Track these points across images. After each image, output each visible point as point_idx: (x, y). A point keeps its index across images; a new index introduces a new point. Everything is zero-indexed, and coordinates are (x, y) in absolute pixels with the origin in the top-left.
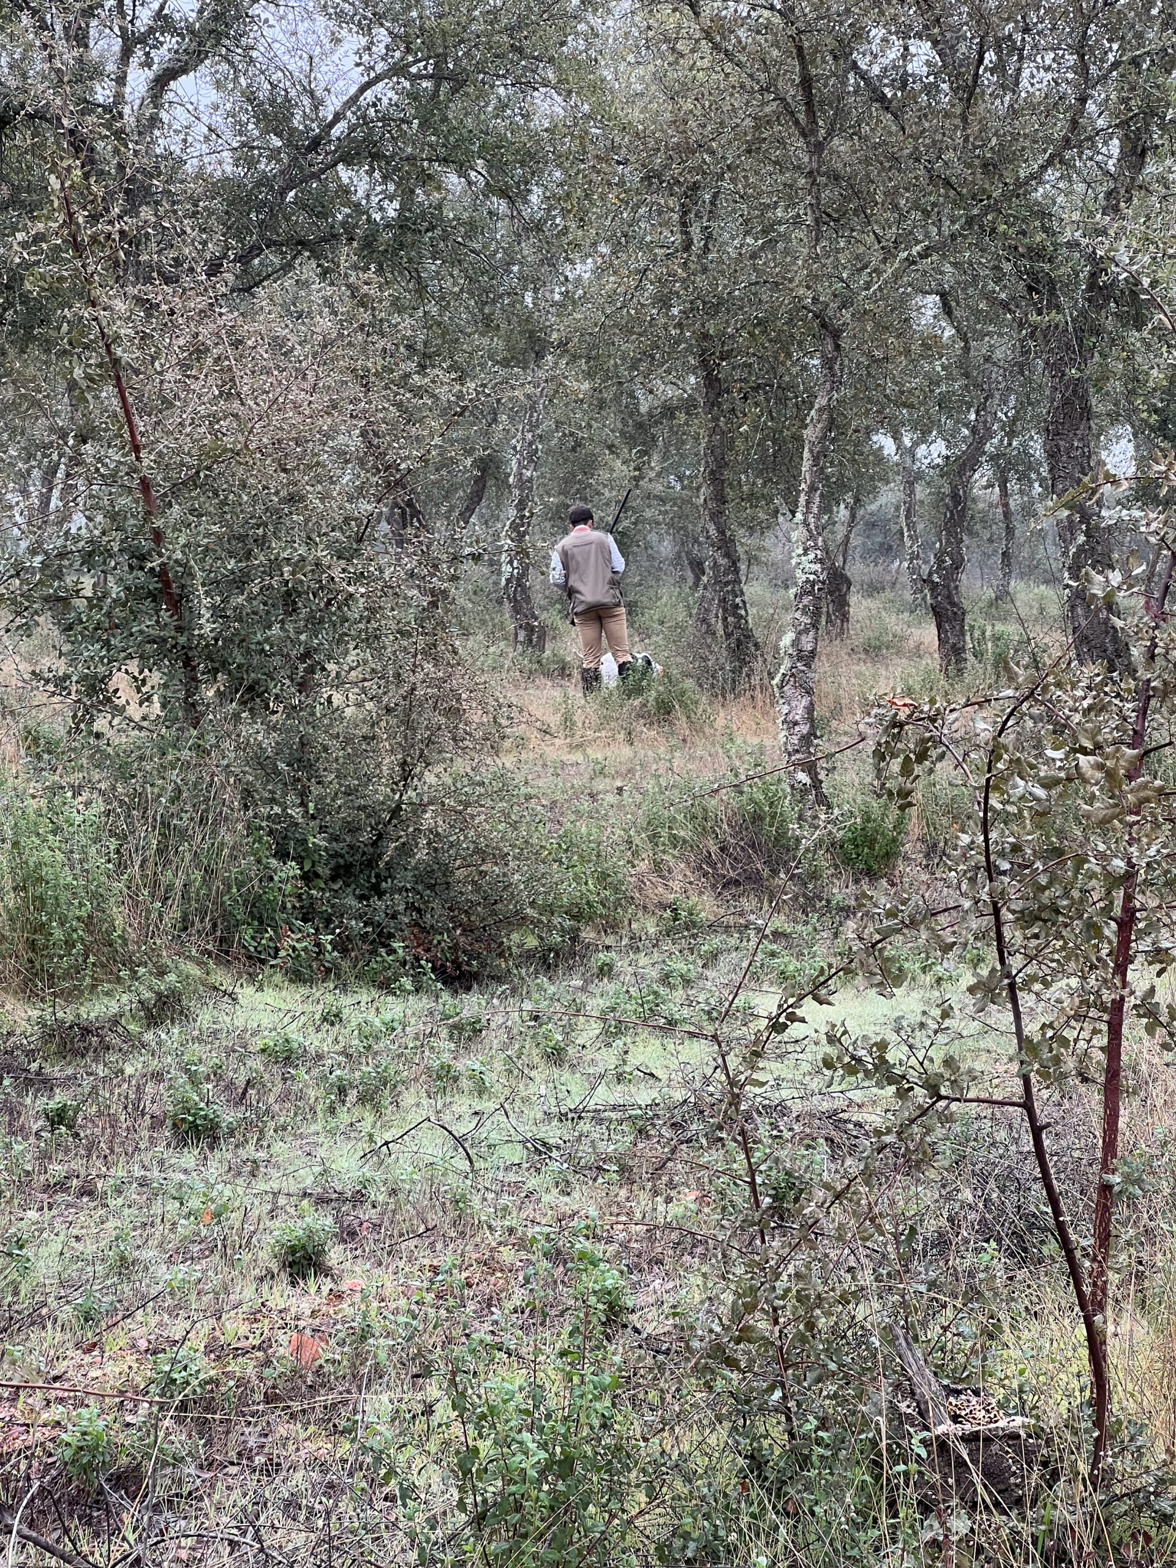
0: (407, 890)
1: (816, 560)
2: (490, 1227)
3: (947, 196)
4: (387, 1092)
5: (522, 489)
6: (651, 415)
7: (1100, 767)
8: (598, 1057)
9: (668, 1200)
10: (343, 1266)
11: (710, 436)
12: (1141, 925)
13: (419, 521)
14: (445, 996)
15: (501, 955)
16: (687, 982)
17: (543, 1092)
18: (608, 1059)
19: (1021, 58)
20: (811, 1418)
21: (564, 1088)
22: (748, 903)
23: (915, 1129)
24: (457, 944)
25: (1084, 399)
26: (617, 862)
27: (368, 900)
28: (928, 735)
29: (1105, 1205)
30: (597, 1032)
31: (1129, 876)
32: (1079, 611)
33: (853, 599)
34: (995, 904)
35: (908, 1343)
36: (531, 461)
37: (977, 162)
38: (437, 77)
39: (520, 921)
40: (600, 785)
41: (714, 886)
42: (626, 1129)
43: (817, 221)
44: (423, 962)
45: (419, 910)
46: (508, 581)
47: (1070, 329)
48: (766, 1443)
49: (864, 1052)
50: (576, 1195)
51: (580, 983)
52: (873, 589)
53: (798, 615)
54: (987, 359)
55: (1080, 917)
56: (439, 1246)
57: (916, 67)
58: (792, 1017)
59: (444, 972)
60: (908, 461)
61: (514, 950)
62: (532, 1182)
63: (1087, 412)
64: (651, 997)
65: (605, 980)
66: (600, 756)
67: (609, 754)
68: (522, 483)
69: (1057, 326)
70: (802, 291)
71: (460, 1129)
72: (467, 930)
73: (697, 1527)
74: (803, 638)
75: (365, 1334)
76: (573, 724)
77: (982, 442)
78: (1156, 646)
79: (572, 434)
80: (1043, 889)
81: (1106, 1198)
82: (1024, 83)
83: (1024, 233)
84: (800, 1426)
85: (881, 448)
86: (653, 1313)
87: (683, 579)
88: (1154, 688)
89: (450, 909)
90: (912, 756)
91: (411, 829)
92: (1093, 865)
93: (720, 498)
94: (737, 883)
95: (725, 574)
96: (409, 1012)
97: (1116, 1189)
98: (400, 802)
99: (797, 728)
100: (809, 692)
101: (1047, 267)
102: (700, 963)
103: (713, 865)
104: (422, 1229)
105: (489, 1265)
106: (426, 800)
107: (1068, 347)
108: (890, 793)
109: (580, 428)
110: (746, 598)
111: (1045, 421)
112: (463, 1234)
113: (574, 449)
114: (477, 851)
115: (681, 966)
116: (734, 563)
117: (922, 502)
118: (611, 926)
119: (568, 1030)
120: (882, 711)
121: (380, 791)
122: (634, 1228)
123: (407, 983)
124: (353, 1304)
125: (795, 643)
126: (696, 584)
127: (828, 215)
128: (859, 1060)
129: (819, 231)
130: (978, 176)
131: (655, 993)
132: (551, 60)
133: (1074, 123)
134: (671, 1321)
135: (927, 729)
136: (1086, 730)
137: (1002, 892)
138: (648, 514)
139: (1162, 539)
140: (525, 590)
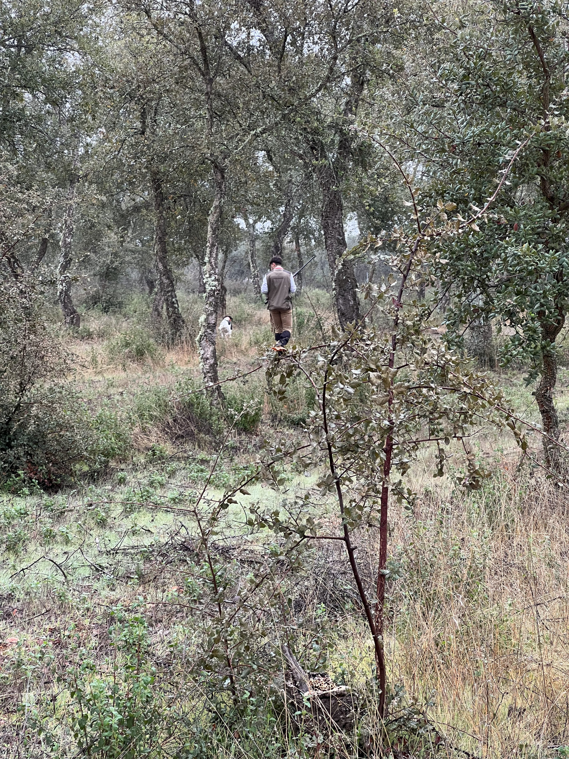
0: (24, 445)
1: (216, 280)
2: (78, 609)
3: (273, 105)
4: (21, 544)
5: (66, 248)
6: (127, 210)
7: (379, 377)
8: (122, 523)
9: (164, 591)
10: (5, 631)
11: (158, 221)
12: (395, 451)
13: (17, 264)
14: (45, 497)
15: (71, 475)
16: (162, 485)
17: (98, 541)
18: (127, 524)
19: (303, 38)
20: (247, 692)
21: (107, 539)
22: (188, 447)
23: (294, 552)
24: (49, 471)
25: (339, 200)
26: (124, 428)
27: (5, 451)
28: (292, 364)
29: (381, 584)
30: (121, 511)
31: (390, 428)
32: (341, 301)
33: (227, 297)
34: (329, 444)
35: (290, 654)
36: (70, 234)
37: (286, 88)
38: (19, 47)
39: (80, 458)
40: (112, 391)
41: (171, 439)
42: (140, 558)
43: (211, 116)
44: (34, 480)
45: (30, 455)
46: (60, 293)
47: (332, 167)
48: (223, 705)
49: (268, 517)
50: (118, 591)
51: (110, 487)
52: (236, 292)
53: (207, 306)
54: (290, 181)
55: (369, 449)
56: (53, 619)
57: (254, 42)
58: (231, 501)
59: (44, 484)
60: (251, 229)
61: (77, 472)
62: (96, 585)
63: (341, 207)
64: (146, 493)
65: (122, 485)
66: (110, 377)
67: (115, 376)
68: (66, 245)
69: (325, 166)
70: (206, 150)
71: (59, 561)
72: (55, 463)
73: (193, 747)
74: (210, 318)
75: (20, 664)
76: (97, 362)
77: (289, 220)
78: (398, 319)
79: (89, 220)
80: (351, 436)
81: (382, 580)
82: (305, 51)
83: (308, 122)
84: (242, 696)
85: (239, 224)
86: (159, 647)
87: (143, 289)
88: (398, 339)
89: (46, 453)
90: (284, 374)
91: (26, 416)
92: (374, 423)
93: (164, 251)
94: (182, 437)
95: (168, 287)
96: (28, 505)
97: (387, 576)
98: (20, 402)
99: (208, 361)
100: (213, 343)
101: (320, 138)
102: (167, 476)
103: (170, 428)
104: (44, 611)
105: (79, 627)
106: (32, 401)
107: (331, 176)
108: (275, 392)
109: (93, 218)
110: (178, 298)
111: (321, 211)
112: (64, 613)
113: (90, 228)
114: (58, 425)
115: (159, 478)
116: (172, 282)
117: (258, 250)
118: (124, 460)
119: (107, 511)
120: (269, 353)
121: (11, 398)
122: (148, 606)
123: (26, 490)
124: (13, 649)
125: (206, 320)
126: (151, 292)
127: (216, 114)
128: (266, 521)
129: (212, 122)
130: (288, 95)
131: (148, 491)
132: (76, 38)
133: (331, 69)
134: (168, 650)
135: (291, 361)
136: (372, 360)
137: (332, 439)
138: (127, 259)
139: (399, 269)
140: (69, 297)
